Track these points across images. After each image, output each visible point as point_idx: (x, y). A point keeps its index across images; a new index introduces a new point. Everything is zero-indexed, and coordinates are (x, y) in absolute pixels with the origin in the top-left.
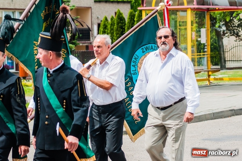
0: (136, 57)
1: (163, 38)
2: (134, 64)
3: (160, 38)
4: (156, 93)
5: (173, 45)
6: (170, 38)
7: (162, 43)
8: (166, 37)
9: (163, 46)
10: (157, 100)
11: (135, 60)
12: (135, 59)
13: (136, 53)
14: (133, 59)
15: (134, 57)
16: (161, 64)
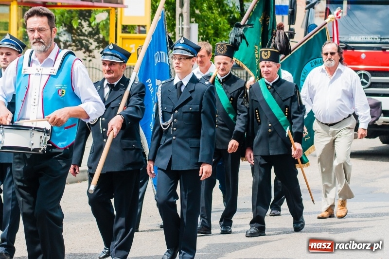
0: (305, 71)
1: (329, 55)
2: (303, 79)
3: (327, 54)
4: (326, 109)
5: (338, 61)
6: (337, 54)
7: (327, 59)
8: (332, 54)
9: (329, 62)
10: (327, 116)
11: (304, 75)
12: (304, 73)
13: (305, 67)
14: (302, 74)
15: (303, 71)
16: (330, 80)
